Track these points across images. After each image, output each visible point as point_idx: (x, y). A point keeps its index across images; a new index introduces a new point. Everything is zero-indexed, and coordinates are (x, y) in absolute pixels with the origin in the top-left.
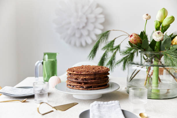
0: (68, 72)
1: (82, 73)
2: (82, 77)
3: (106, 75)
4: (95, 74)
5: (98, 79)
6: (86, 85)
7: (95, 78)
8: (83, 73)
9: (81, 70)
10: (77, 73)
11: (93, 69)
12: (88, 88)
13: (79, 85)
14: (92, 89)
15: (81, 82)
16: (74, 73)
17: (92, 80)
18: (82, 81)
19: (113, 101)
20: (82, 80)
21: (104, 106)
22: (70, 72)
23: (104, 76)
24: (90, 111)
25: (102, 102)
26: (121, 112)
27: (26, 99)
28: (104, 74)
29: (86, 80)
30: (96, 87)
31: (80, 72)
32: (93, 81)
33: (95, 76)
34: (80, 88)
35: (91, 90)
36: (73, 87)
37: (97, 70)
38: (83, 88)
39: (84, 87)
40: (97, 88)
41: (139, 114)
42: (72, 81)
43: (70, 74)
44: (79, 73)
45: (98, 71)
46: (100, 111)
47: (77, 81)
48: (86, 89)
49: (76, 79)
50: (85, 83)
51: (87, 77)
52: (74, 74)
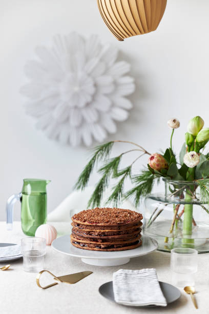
0: (75, 221)
1: (98, 224)
2: (98, 231)
3: (137, 227)
4: (119, 226)
5: (124, 234)
6: (105, 244)
7: (119, 232)
8: (100, 224)
9: (96, 218)
10: (90, 224)
11: (117, 217)
12: (108, 248)
13: (94, 243)
14: (114, 249)
15: (96, 239)
16: (86, 223)
17: (114, 235)
18: (99, 237)
19: (147, 269)
20: (99, 235)
21: (132, 276)
22: (79, 222)
23: (133, 228)
24: (114, 283)
25: (131, 271)
26: (158, 284)
27: (9, 265)
28: (134, 225)
29: (105, 235)
30: (120, 247)
31: (96, 223)
32: (116, 237)
33: (119, 229)
34: (95, 249)
35: (113, 251)
36: (84, 246)
37: (122, 219)
38: (100, 247)
39: (102, 246)
40: (122, 248)
41: (183, 288)
42: (82, 237)
43: (78, 225)
44: (94, 224)
45: (124, 221)
46: (127, 283)
47: (90, 236)
48: (105, 250)
49: (89, 233)
50: (103, 241)
51: (107, 231)
52: (85, 225)
